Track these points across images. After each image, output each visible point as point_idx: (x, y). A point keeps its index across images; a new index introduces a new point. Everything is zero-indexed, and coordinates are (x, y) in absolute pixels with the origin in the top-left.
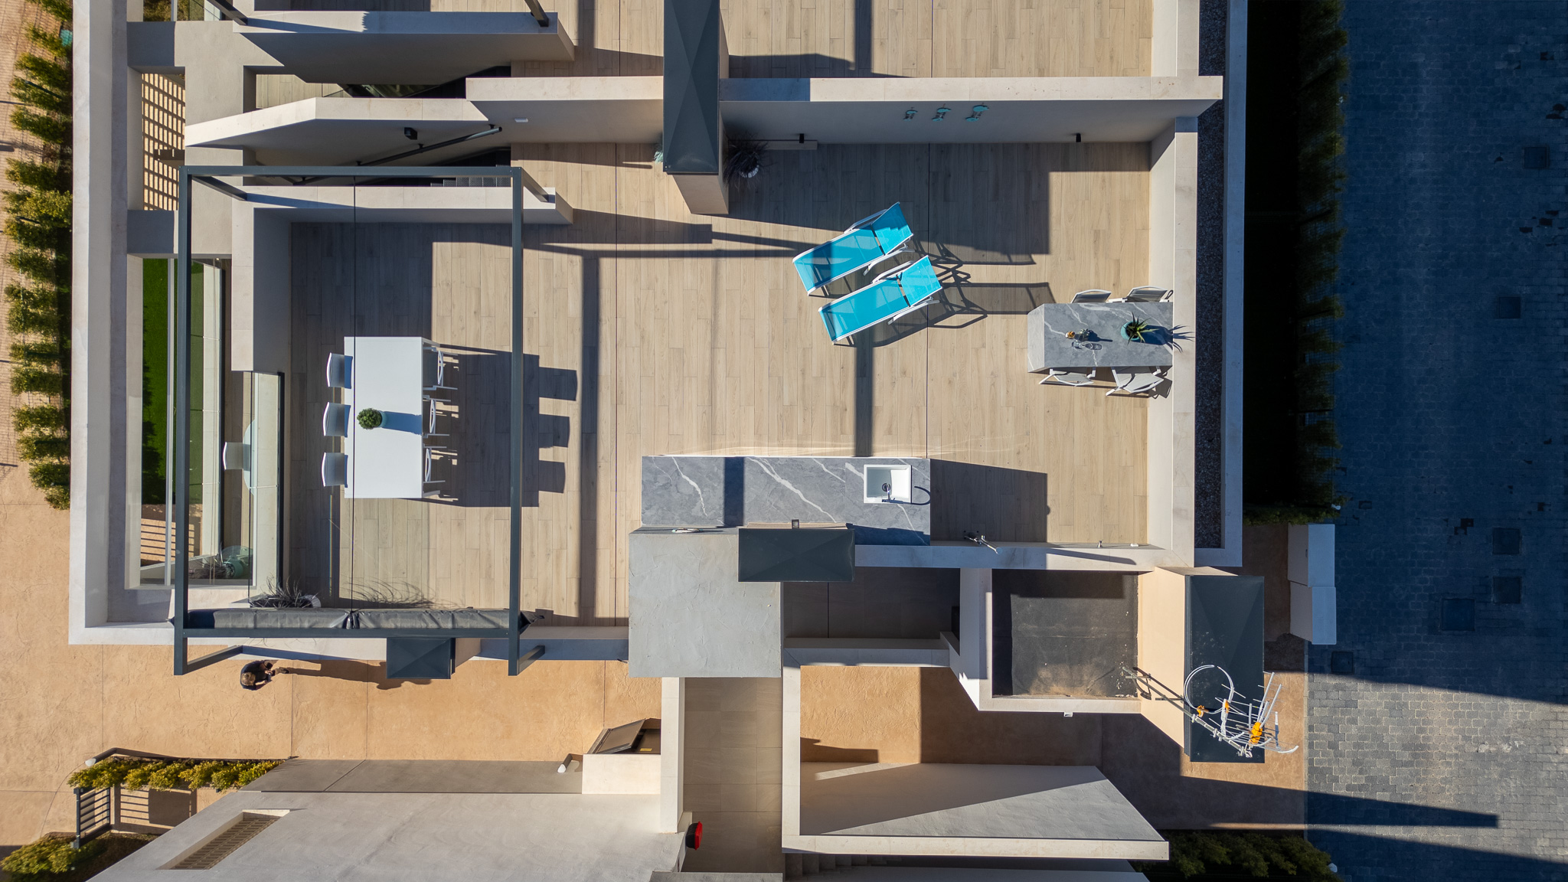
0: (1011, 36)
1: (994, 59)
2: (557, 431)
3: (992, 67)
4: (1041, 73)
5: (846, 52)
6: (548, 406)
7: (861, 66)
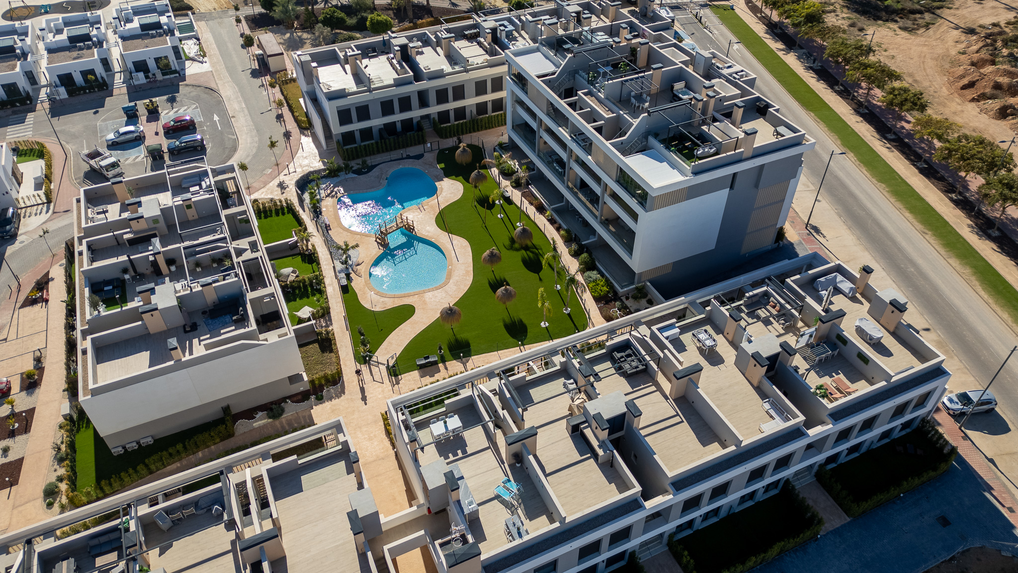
0: (566, 497)
1: (560, 496)
2: (455, 455)
3: (558, 497)
4: (562, 506)
5: (548, 472)
6: (459, 452)
7: (546, 475)
